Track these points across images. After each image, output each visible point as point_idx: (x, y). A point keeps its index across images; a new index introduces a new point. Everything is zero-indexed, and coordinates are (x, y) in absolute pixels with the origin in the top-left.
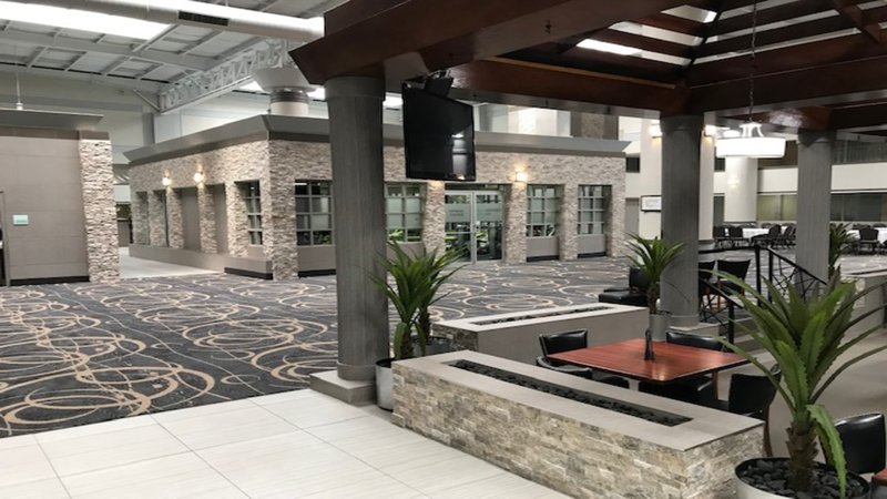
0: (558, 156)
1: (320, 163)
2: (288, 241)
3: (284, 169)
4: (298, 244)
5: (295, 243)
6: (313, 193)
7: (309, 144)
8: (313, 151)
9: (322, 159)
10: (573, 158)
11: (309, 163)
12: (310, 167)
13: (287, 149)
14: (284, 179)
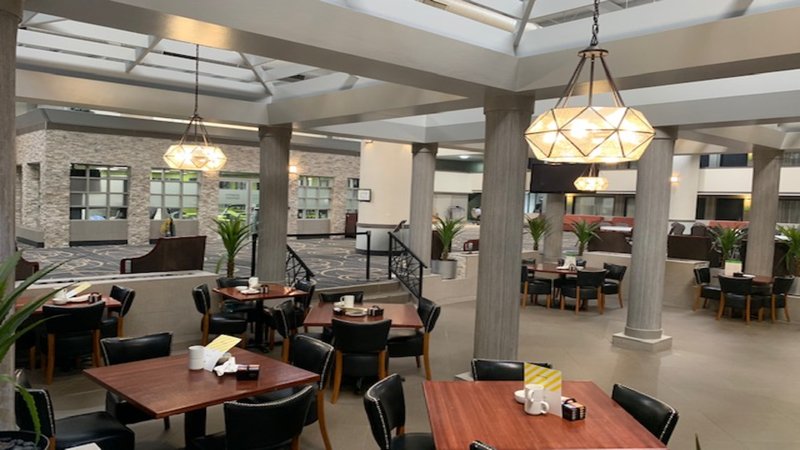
0: (329, 155)
1: (96, 151)
2: (61, 215)
3: (61, 154)
4: (71, 218)
5: (68, 217)
6: (91, 175)
7: (86, 134)
8: (90, 140)
9: (99, 147)
10: (344, 157)
11: (86, 150)
12: (88, 153)
13: (65, 137)
14: (59, 163)
